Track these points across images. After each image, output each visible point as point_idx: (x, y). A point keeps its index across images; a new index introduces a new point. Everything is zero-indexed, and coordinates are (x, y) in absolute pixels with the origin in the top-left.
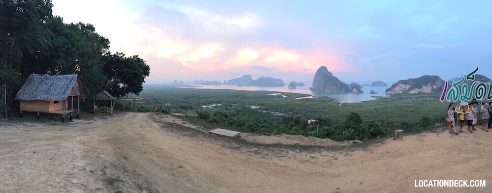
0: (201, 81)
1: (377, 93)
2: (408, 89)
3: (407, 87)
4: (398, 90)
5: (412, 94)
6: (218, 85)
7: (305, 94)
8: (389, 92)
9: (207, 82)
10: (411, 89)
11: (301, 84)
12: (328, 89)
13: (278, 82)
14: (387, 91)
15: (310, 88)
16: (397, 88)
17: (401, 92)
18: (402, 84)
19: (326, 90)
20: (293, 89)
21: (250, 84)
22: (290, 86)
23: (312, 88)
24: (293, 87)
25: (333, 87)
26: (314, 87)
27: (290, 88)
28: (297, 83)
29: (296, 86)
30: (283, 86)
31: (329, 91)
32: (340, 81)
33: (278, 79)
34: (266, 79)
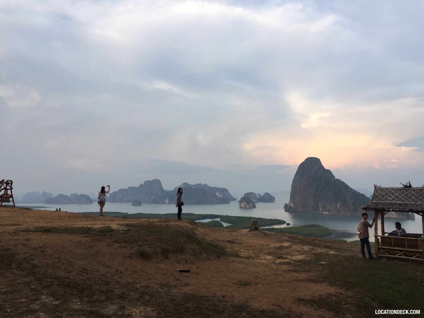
0: (44, 193)
6: (87, 203)
7: (274, 220)
9: (61, 195)
11: (268, 198)
12: (324, 208)
13: (217, 194)
15: (286, 205)
19: (320, 210)
20: (249, 208)
21: (158, 200)
22: (243, 203)
23: (289, 205)
24: (249, 204)
25: (337, 204)
26: (292, 205)
27: (243, 206)
28: (259, 195)
29: (257, 202)
30: (229, 203)
31: (327, 213)
32: (352, 189)
33: (219, 188)
34: (194, 187)
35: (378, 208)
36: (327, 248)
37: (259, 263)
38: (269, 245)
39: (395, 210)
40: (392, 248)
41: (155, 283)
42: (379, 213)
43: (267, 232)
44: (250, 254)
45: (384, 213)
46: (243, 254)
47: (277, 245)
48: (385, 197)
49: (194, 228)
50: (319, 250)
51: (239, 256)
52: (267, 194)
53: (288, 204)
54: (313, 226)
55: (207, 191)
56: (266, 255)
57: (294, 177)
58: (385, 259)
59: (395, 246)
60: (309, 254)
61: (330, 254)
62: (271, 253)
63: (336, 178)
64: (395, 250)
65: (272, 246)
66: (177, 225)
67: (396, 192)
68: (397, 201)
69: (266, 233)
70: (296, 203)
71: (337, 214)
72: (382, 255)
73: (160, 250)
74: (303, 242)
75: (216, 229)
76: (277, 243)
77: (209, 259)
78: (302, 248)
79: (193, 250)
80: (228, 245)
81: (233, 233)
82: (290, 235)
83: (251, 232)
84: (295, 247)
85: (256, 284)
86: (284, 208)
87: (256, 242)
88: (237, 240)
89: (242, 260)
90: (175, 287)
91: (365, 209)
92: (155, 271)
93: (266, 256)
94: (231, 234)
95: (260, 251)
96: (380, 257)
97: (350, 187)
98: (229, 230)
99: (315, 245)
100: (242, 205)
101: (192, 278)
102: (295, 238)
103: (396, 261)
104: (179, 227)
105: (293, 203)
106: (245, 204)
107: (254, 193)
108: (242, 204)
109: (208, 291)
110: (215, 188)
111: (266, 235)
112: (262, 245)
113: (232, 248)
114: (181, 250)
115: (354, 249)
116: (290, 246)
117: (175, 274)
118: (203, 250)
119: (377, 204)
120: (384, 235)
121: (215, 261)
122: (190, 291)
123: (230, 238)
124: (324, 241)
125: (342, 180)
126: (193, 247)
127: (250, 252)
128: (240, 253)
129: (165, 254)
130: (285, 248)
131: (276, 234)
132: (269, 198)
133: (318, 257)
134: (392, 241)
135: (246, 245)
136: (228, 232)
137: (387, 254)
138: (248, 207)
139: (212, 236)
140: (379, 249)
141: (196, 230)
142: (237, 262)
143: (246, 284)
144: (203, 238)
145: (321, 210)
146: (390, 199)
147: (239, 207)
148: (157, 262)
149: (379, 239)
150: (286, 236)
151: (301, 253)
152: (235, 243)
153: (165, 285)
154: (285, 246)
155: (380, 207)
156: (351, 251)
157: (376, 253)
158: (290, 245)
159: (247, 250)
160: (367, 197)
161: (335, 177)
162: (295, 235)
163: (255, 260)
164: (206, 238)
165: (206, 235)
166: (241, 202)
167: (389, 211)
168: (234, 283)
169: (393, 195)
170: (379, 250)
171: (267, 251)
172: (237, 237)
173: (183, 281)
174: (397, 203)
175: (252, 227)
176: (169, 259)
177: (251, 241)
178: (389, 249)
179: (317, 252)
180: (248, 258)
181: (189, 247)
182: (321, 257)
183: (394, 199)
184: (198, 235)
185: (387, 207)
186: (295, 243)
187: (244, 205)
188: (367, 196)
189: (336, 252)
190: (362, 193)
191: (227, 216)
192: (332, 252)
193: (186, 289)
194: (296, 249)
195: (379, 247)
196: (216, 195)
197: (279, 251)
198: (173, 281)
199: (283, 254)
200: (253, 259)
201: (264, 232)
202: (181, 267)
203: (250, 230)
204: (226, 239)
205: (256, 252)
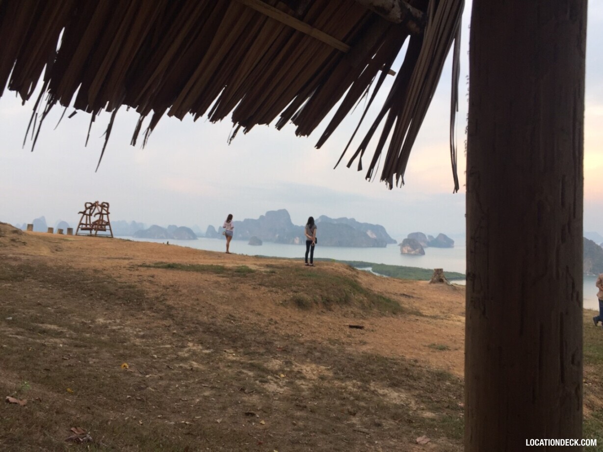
0: (134, 222)
9: (155, 227)
13: (369, 233)
20: (415, 255)
21: (285, 238)
22: (406, 247)
24: (415, 249)
27: (406, 252)
28: (431, 237)
29: (425, 247)
30: (385, 246)
33: (371, 225)
34: (335, 222)
37: (452, 325)
41: (322, 338)
44: (437, 312)
46: (426, 312)
49: (354, 275)
51: (421, 315)
52: (442, 236)
55: (355, 228)
56: (460, 315)
73: (320, 298)
77: (383, 315)
79: (361, 302)
80: (403, 299)
81: (408, 285)
83: (433, 285)
85: (457, 350)
87: (442, 298)
88: (414, 293)
89: (428, 319)
90: (349, 344)
92: (318, 323)
93: (460, 317)
94: (405, 286)
95: (450, 310)
98: (401, 281)
100: (404, 250)
101: (368, 336)
106: (409, 248)
107: (422, 233)
109: (393, 352)
110: (366, 224)
111: (455, 289)
112: (452, 302)
113: (409, 303)
114: (346, 301)
117: (345, 329)
121: (392, 318)
122: (369, 351)
123: (405, 291)
126: (361, 298)
127: (435, 310)
128: (422, 311)
129: (327, 304)
132: (445, 242)
135: (428, 301)
136: (400, 283)
138: (413, 253)
141: (357, 277)
142: (421, 321)
143: (442, 349)
144: (369, 288)
148: (318, 313)
152: (413, 297)
153: (335, 341)
159: (431, 307)
163: (444, 321)
164: (373, 290)
165: (371, 285)
166: (403, 245)
168: (425, 346)
172: (414, 290)
173: (357, 339)
175: (434, 277)
176: (333, 311)
177: (435, 296)
180: (435, 317)
181: (356, 298)
187: (408, 251)
193: (364, 348)
196: (368, 235)
198: (344, 337)
200: (442, 319)
201: (453, 285)
202: (351, 321)
203: (431, 282)
204: (399, 291)
205: (443, 310)
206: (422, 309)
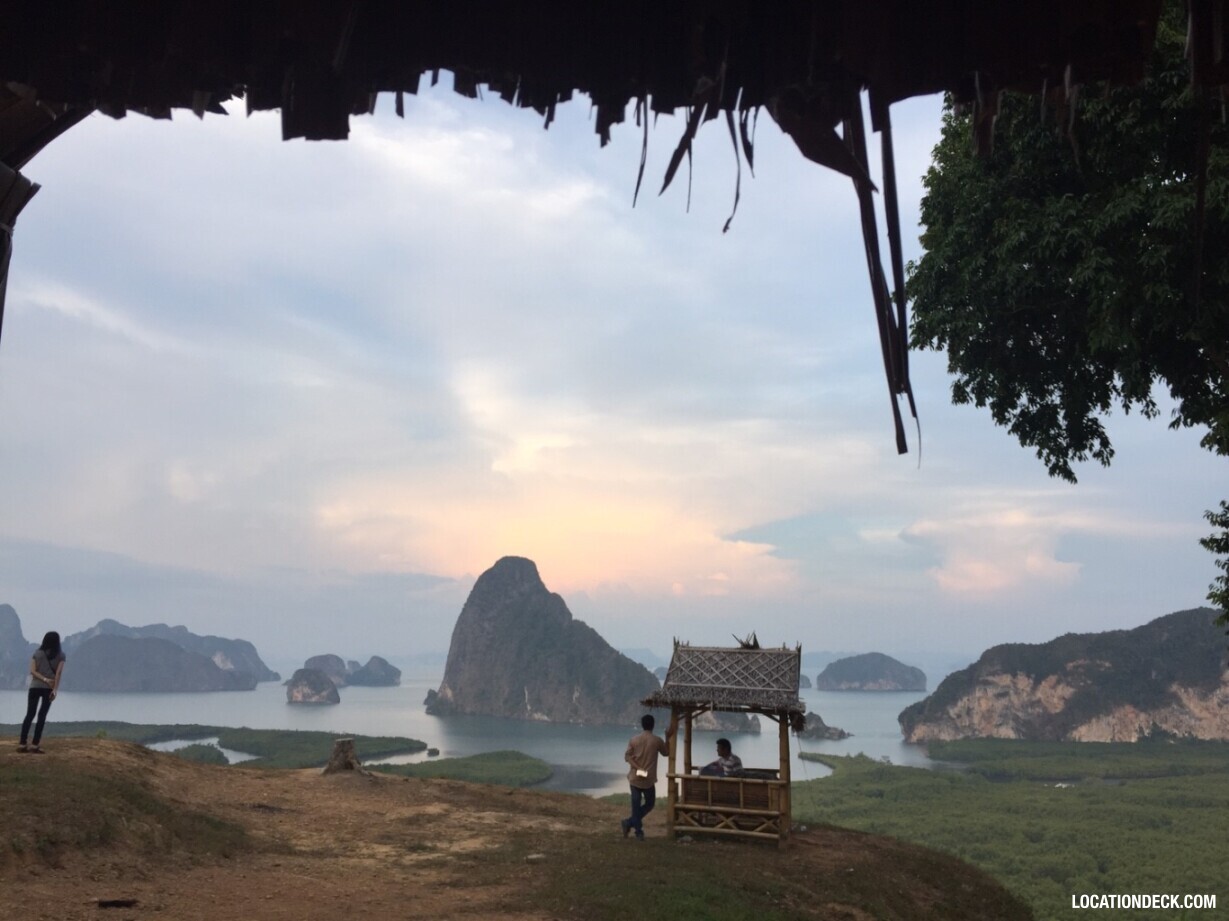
1: (841, 735)
2: (1056, 706)
3: (1054, 695)
4: (987, 716)
5: (1096, 750)
7: (391, 740)
8: (920, 731)
10: (1084, 708)
11: (380, 674)
12: (538, 704)
13: (218, 659)
14: (909, 719)
16: (981, 701)
17: (1007, 732)
18: (1014, 675)
19: (526, 709)
20: (320, 704)
22: (300, 687)
23: (440, 695)
24: (318, 692)
25: (571, 692)
26: (449, 693)
27: (299, 697)
28: (354, 664)
29: (341, 687)
30: (252, 688)
31: (546, 718)
32: (612, 651)
33: (224, 641)
34: (137, 635)
35: (679, 702)
36: (547, 815)
37: (354, 866)
38: (382, 815)
39: (719, 706)
40: (707, 808)
42: (681, 716)
43: (380, 775)
44: (328, 841)
45: (694, 714)
46: (304, 844)
47: (408, 812)
48: (697, 673)
49: (145, 769)
50: (527, 822)
51: (292, 851)
52: (379, 663)
53: (437, 690)
54: (502, 756)
55: (184, 647)
56: (376, 843)
57: (459, 611)
58: (689, 838)
59: (715, 802)
60: (498, 833)
61: (552, 833)
62: (389, 838)
63: (574, 618)
64: (714, 813)
65: (393, 817)
66: (89, 757)
67: (723, 659)
68: (724, 683)
69: (376, 778)
70: (461, 689)
71: (571, 721)
72: (684, 828)
74: (482, 802)
75: (217, 770)
76: (408, 806)
77: (196, 862)
78: (479, 818)
79: (144, 836)
80: (256, 818)
81: (274, 781)
82: (445, 781)
83: (332, 778)
84: (458, 815)
86: (426, 702)
87: (344, 805)
88: (285, 800)
89: (303, 860)
91: (649, 703)
92: (14, 905)
93: (375, 845)
94: (268, 785)
95: (358, 832)
96: (679, 834)
97: (608, 645)
98: (260, 772)
99: (513, 807)
100: (296, 694)
102: (460, 790)
103: (716, 842)
104: (94, 764)
105: (453, 689)
106: (307, 690)
107: (335, 657)
108: (298, 692)
110: (212, 639)
111: (375, 783)
112: (364, 813)
113: (268, 826)
114: (105, 839)
115: (613, 815)
116: (447, 814)
117: (86, 914)
118: (178, 835)
119: (678, 690)
120: (690, 773)
121: (217, 869)
123: (264, 798)
124: (538, 794)
125: (590, 624)
126: (146, 827)
127: (325, 836)
128: (294, 842)
129: (50, 852)
130: (431, 819)
131: (407, 780)
132: (383, 673)
133: (522, 840)
134: (709, 789)
135: (312, 816)
137: (696, 824)
138: (314, 699)
139: (203, 794)
140: (677, 810)
141: (152, 772)
142: (285, 867)
144: (177, 798)
145: (529, 708)
146: (709, 677)
147: (286, 700)
148: (21, 879)
149: (677, 784)
150: (436, 784)
151: (475, 832)
152: (280, 810)
154: (430, 815)
155: (684, 697)
156: (607, 819)
157: (669, 823)
158: (446, 810)
159: (317, 830)
160: (649, 673)
161: (570, 615)
162: (461, 782)
163: (342, 858)
164: (187, 801)
165: (185, 789)
166: (293, 684)
167: (704, 709)
169: (717, 669)
170: (677, 816)
171: (375, 831)
172: (286, 792)
174: (724, 689)
175: (335, 759)
176: (63, 868)
177: (331, 802)
178: (700, 811)
179: (519, 828)
180: (320, 854)
181: (133, 828)
182: (530, 841)
183: (717, 678)
184: (158, 788)
185: (700, 698)
186: (459, 805)
187: (304, 696)
188: (649, 669)
189: (569, 823)
190: (637, 660)
191: (244, 730)
192: (558, 826)
194: (463, 822)
195: (678, 805)
196: (214, 663)
197: (413, 830)
199: (424, 837)
200: (336, 855)
201: (371, 775)
202: (107, 891)
203: (326, 772)
204: (250, 799)
205: (343, 834)
206: (295, 838)
